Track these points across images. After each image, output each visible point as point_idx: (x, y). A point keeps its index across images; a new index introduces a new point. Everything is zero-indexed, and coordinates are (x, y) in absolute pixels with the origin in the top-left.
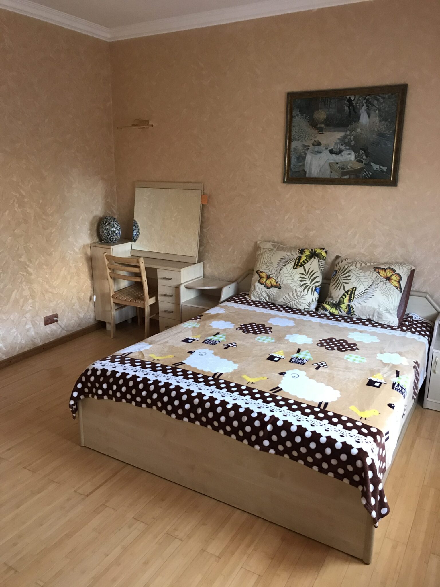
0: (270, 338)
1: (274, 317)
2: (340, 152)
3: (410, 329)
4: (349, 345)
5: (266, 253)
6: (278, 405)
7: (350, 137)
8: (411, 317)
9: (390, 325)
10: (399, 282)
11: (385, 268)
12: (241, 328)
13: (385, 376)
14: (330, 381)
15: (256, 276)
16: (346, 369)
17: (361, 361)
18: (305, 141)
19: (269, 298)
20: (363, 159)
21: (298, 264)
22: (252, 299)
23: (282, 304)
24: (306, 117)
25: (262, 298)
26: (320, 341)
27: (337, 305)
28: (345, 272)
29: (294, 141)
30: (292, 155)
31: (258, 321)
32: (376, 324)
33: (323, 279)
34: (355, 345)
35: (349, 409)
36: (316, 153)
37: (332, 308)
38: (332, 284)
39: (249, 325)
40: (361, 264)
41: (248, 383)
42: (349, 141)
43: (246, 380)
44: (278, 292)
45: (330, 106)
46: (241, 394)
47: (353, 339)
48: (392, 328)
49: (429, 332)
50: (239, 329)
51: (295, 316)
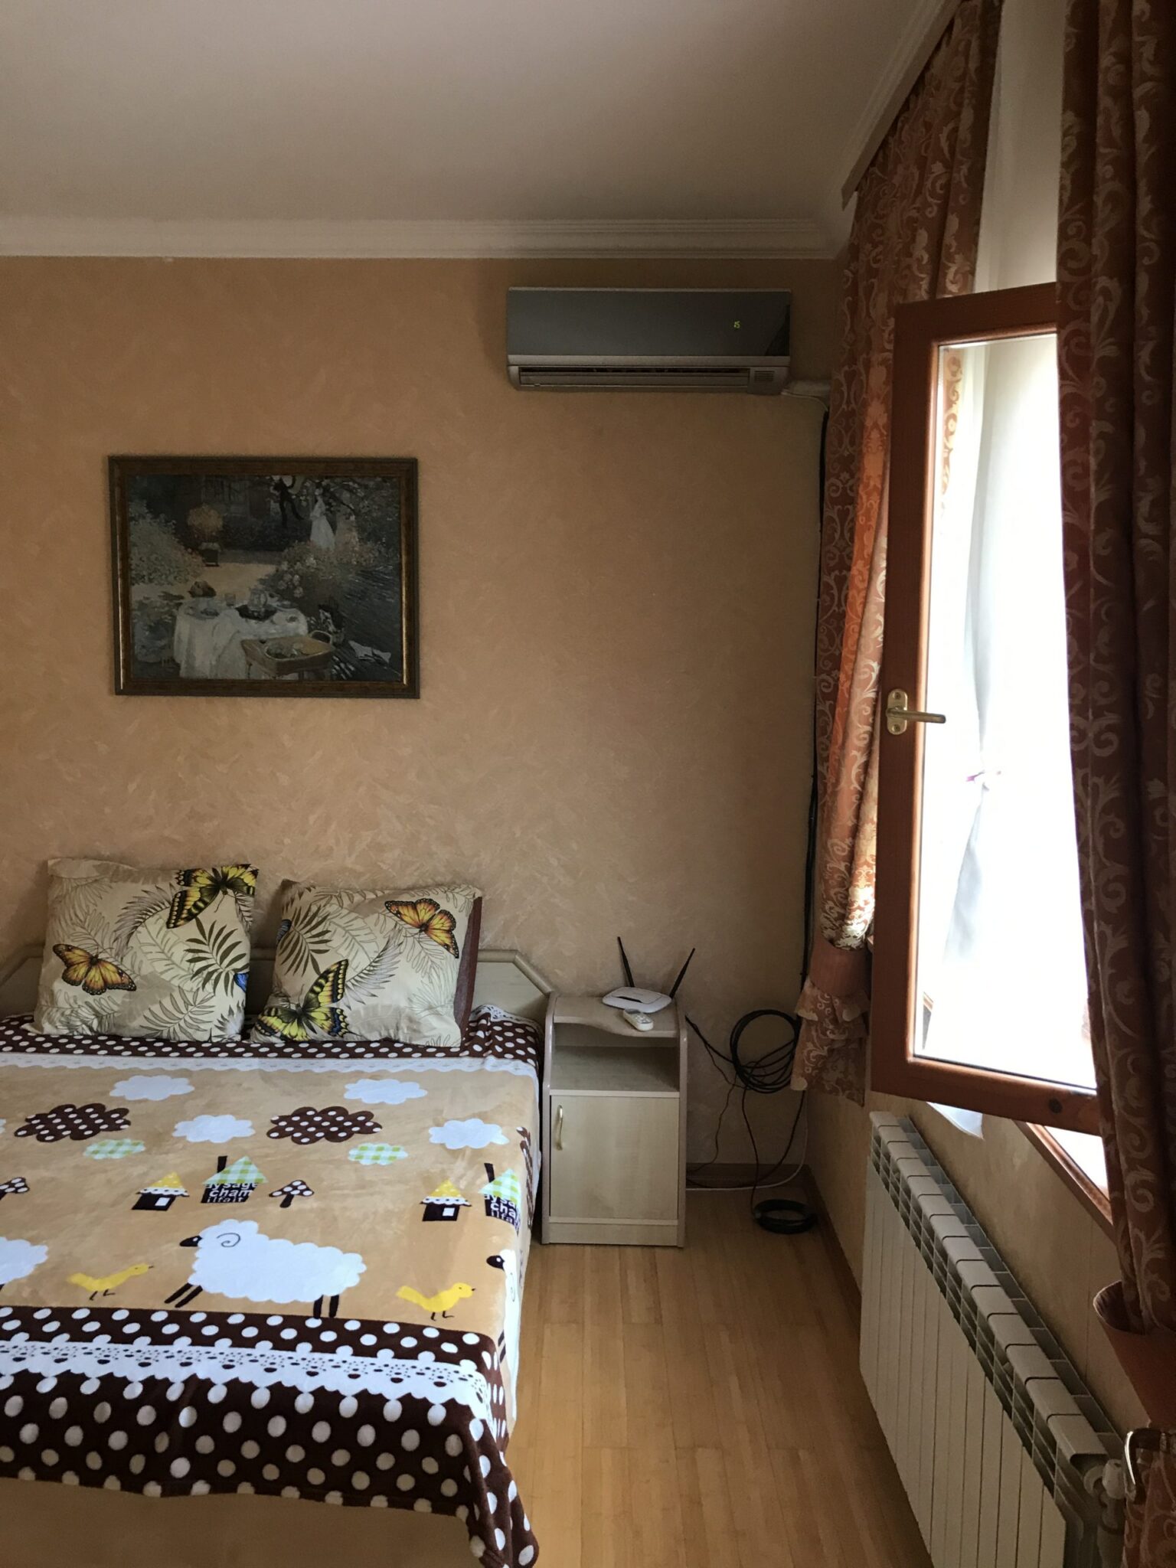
0: (128, 1141)
1: (125, 1075)
2: (267, 614)
3: (491, 1047)
4: (353, 1118)
5: (78, 890)
6: (199, 1340)
7: (290, 576)
8: (487, 1016)
9: (442, 1046)
10: (449, 931)
11: (414, 900)
12: (30, 1129)
13: (463, 1184)
14: (329, 1233)
15: (55, 961)
16: (363, 1187)
17: (395, 1158)
18: (170, 583)
19: (100, 1023)
20: (330, 633)
21: (180, 913)
22: (45, 1033)
23: (143, 1033)
24: (167, 522)
25: (79, 1023)
26: (274, 1122)
27: (302, 1016)
28: (314, 923)
29: (137, 582)
30: (135, 621)
31: (78, 1096)
32: (408, 1050)
33: (255, 946)
34: (369, 1116)
35: (397, 1298)
36: (204, 615)
37: (288, 1023)
38: (279, 959)
39: (54, 1115)
40: (351, 898)
41: (91, 1298)
42: (288, 587)
43: (85, 1290)
44: (128, 1000)
45: (232, 497)
46: (78, 1335)
47: (359, 1101)
48: (447, 1052)
49: (533, 1048)
50: (24, 1132)
51: (187, 1063)
